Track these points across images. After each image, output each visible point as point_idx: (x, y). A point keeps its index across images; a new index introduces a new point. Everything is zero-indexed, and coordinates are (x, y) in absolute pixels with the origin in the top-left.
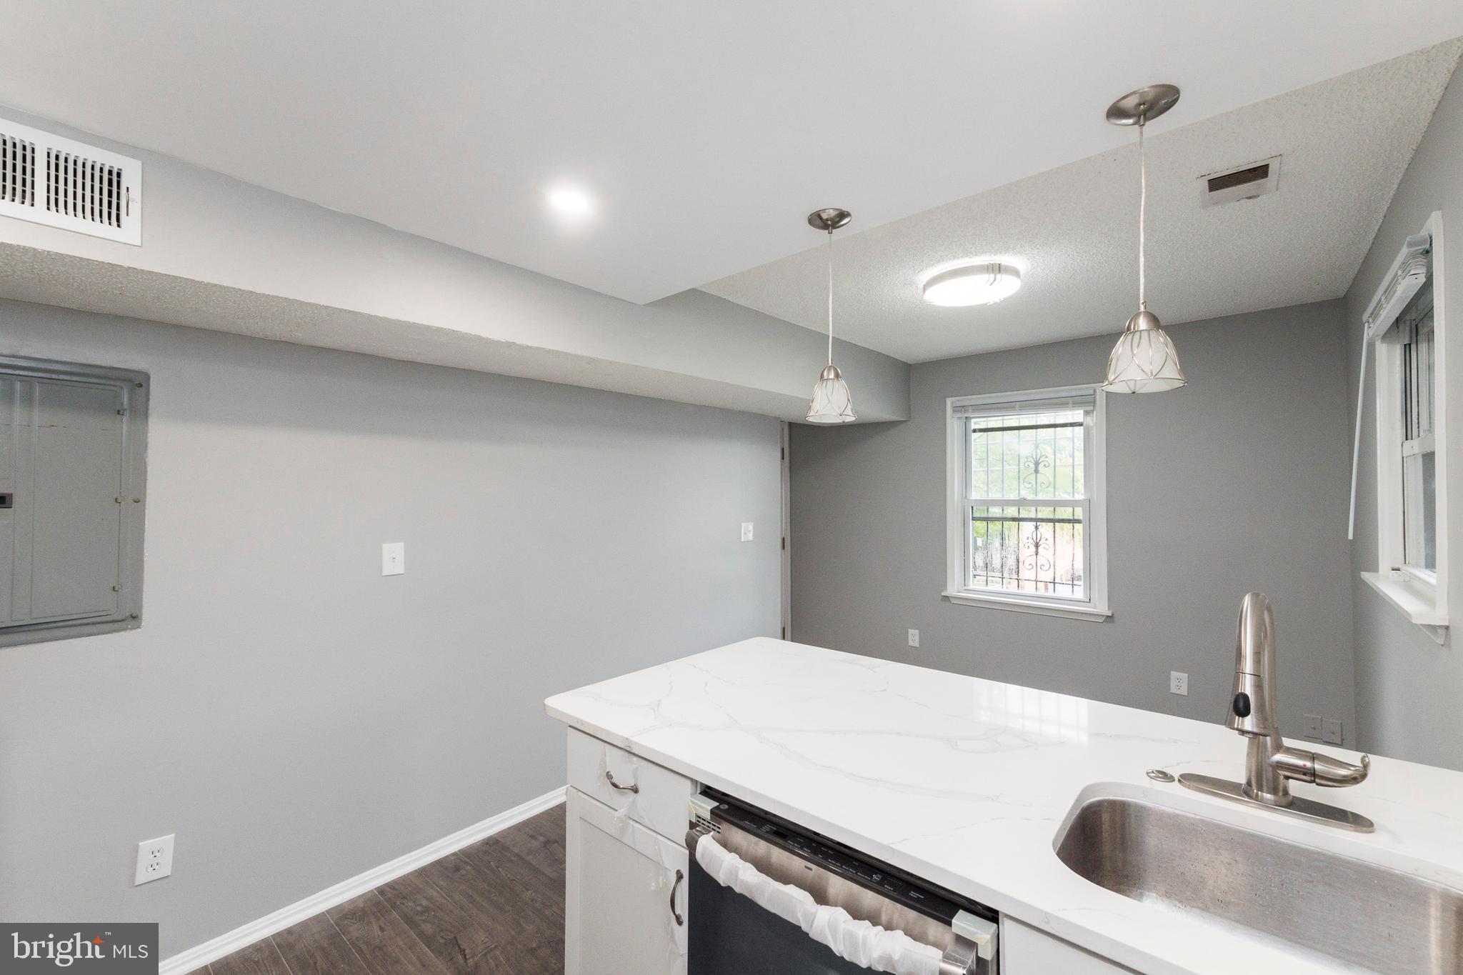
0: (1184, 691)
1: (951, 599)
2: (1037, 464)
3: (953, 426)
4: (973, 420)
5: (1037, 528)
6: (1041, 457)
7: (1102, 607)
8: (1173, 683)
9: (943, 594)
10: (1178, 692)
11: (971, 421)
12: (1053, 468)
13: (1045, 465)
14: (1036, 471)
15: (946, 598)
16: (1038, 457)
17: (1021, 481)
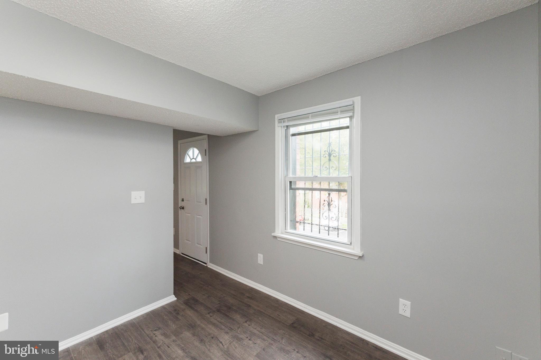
0: (408, 314)
1: (278, 239)
2: (330, 155)
3: (279, 132)
4: (291, 129)
5: (329, 194)
6: (332, 151)
7: (357, 251)
8: (401, 307)
9: (273, 234)
10: (404, 314)
11: (290, 129)
12: (338, 158)
13: (334, 156)
14: (330, 160)
15: (275, 237)
16: (330, 151)
17: (322, 167)
